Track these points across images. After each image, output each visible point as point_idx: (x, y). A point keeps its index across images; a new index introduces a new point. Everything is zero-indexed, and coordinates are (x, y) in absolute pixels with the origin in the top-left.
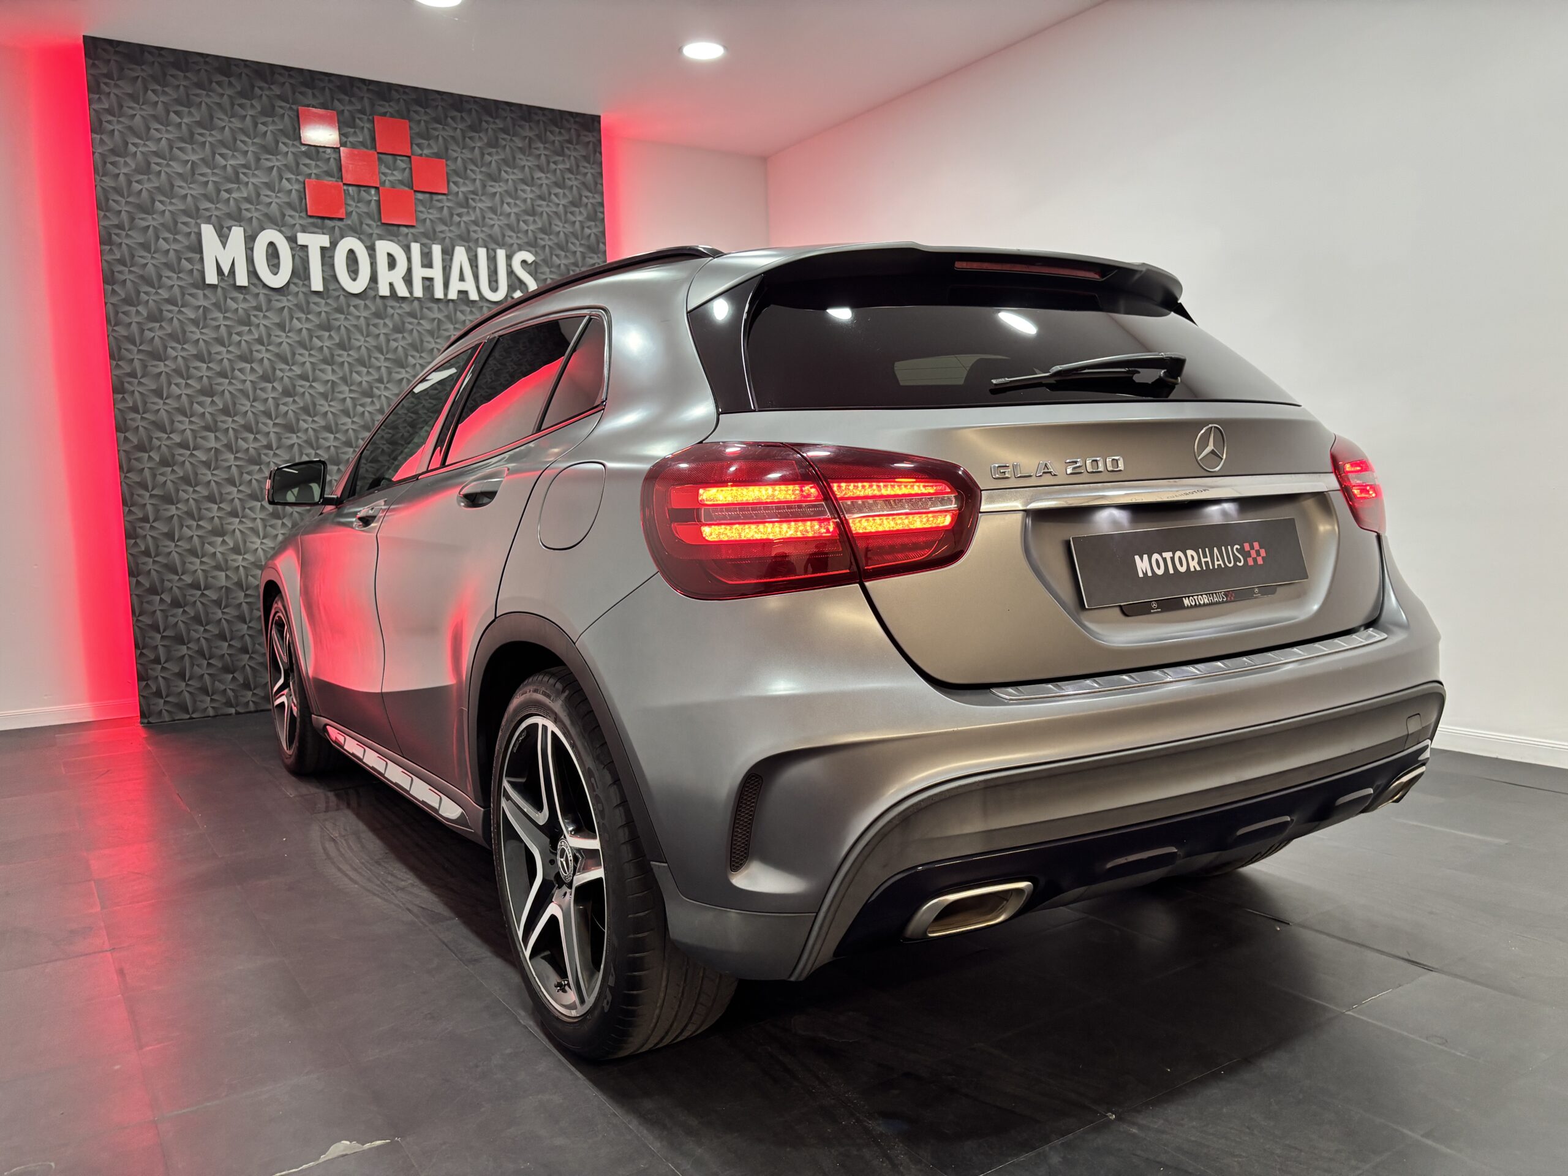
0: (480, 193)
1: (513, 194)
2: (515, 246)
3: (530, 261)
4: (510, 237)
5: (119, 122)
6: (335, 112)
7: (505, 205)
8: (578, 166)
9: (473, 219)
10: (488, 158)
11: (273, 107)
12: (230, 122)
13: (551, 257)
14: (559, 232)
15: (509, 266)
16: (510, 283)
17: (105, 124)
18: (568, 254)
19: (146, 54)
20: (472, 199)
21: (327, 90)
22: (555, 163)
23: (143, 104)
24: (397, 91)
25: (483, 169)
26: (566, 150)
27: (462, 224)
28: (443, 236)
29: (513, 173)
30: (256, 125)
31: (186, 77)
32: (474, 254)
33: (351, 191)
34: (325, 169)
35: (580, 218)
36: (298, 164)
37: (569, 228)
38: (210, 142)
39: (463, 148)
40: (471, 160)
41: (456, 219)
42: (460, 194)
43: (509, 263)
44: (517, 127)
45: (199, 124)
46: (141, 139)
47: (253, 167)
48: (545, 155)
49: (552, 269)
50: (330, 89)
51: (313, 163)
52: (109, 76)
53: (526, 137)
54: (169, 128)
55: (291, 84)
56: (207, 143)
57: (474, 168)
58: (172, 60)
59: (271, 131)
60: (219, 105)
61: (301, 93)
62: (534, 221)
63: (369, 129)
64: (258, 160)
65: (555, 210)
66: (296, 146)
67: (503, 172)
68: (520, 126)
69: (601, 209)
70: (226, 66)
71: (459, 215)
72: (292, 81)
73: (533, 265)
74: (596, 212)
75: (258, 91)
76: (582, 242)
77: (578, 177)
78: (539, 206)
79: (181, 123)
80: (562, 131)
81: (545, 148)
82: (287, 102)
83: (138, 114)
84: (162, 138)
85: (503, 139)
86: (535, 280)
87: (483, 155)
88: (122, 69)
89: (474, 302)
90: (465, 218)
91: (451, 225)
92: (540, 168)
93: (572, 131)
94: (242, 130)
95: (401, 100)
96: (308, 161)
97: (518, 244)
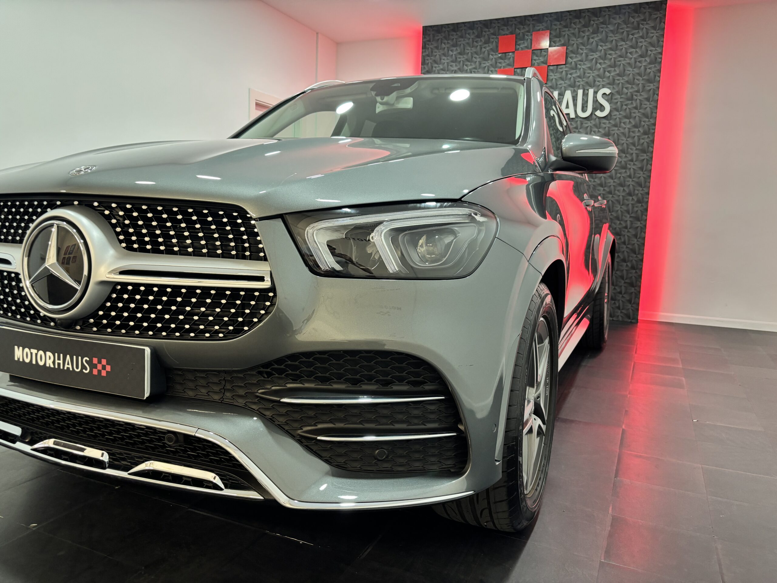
0: (584, 60)
1: (604, 58)
2: (601, 86)
3: (607, 94)
4: (598, 81)
5: (431, 59)
6: (515, 35)
7: (598, 64)
8: (647, 33)
9: (578, 74)
10: (591, 40)
11: (489, 38)
12: (471, 50)
13: (623, 88)
14: (630, 74)
15: (595, 97)
16: (595, 106)
17: (426, 61)
18: (633, 86)
19: (443, 28)
20: (580, 64)
21: (514, 25)
22: (633, 34)
23: (440, 49)
24: (547, 17)
25: (587, 47)
26: (640, 25)
27: (572, 79)
28: (561, 86)
29: (605, 45)
30: (481, 48)
31: (457, 34)
32: (576, 93)
33: (518, 71)
34: (508, 62)
35: (644, 64)
36: (496, 63)
37: (636, 71)
38: (463, 61)
39: (578, 38)
40: (581, 43)
41: (569, 76)
42: (573, 63)
43: (595, 96)
44: (611, 19)
45: (460, 54)
46: (437, 64)
47: (478, 68)
48: (626, 31)
49: (622, 96)
50: (515, 24)
51: (503, 61)
52: (429, 41)
53: (616, 23)
54: (448, 58)
55: (498, 26)
56: (462, 62)
57: (583, 47)
58: (452, 28)
59: (487, 50)
60: (468, 43)
61: (502, 30)
62: (615, 70)
63: (530, 39)
64: (480, 64)
65: (628, 62)
66: (497, 55)
67: (599, 46)
68: (614, 18)
69: (660, 56)
70: (471, 25)
71: (571, 74)
72: (499, 25)
73: (610, 95)
74: (656, 59)
75: (484, 33)
76: (644, 78)
77: (646, 40)
78: (618, 61)
79: (452, 55)
80: (640, 15)
81: (627, 27)
82: (495, 35)
83: (438, 53)
84: (445, 63)
85: (601, 28)
86: (610, 104)
87: (588, 39)
88: (434, 36)
89: (572, 118)
90: (574, 75)
91: (566, 80)
92: (623, 40)
93: (647, 12)
94: (476, 53)
95: (549, 21)
96: (501, 61)
97: (603, 85)
